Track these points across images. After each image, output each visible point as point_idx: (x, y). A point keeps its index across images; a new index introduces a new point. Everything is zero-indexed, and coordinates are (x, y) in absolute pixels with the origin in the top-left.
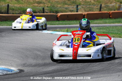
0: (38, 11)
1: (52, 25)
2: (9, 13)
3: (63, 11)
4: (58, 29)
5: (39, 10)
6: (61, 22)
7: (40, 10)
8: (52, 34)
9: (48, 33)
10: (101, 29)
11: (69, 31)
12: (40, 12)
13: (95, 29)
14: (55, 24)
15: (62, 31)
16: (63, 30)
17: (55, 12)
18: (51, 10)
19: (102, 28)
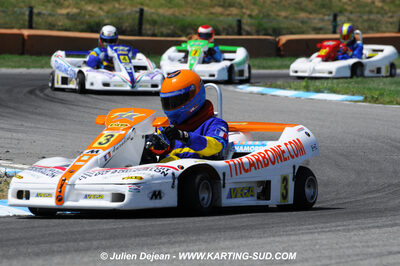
0: (224, 29)
1: (264, 68)
2: (144, 32)
3: (294, 30)
4: (279, 82)
5: (225, 26)
6: (287, 61)
7: (230, 26)
8: (263, 94)
9: (251, 93)
11: (311, 88)
12: (230, 30)
13: (384, 84)
14: (270, 68)
15: (291, 88)
16: (296, 83)
17: (270, 31)
18: (260, 25)
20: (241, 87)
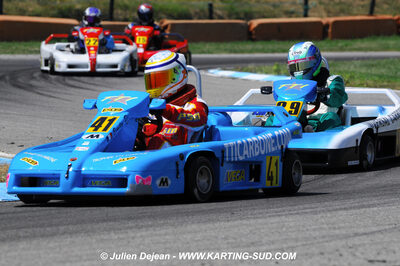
0: (196, 13)
2: (115, 16)
3: (266, 14)
5: (197, 10)
6: (259, 45)
7: (202, 10)
10: (373, 66)
12: (202, 14)
13: (355, 67)
16: (267, 67)
17: (242, 15)
19: (375, 62)
20: (212, 71)
